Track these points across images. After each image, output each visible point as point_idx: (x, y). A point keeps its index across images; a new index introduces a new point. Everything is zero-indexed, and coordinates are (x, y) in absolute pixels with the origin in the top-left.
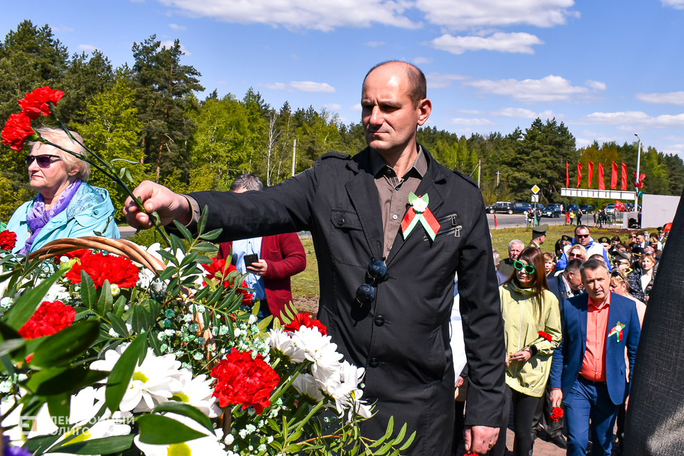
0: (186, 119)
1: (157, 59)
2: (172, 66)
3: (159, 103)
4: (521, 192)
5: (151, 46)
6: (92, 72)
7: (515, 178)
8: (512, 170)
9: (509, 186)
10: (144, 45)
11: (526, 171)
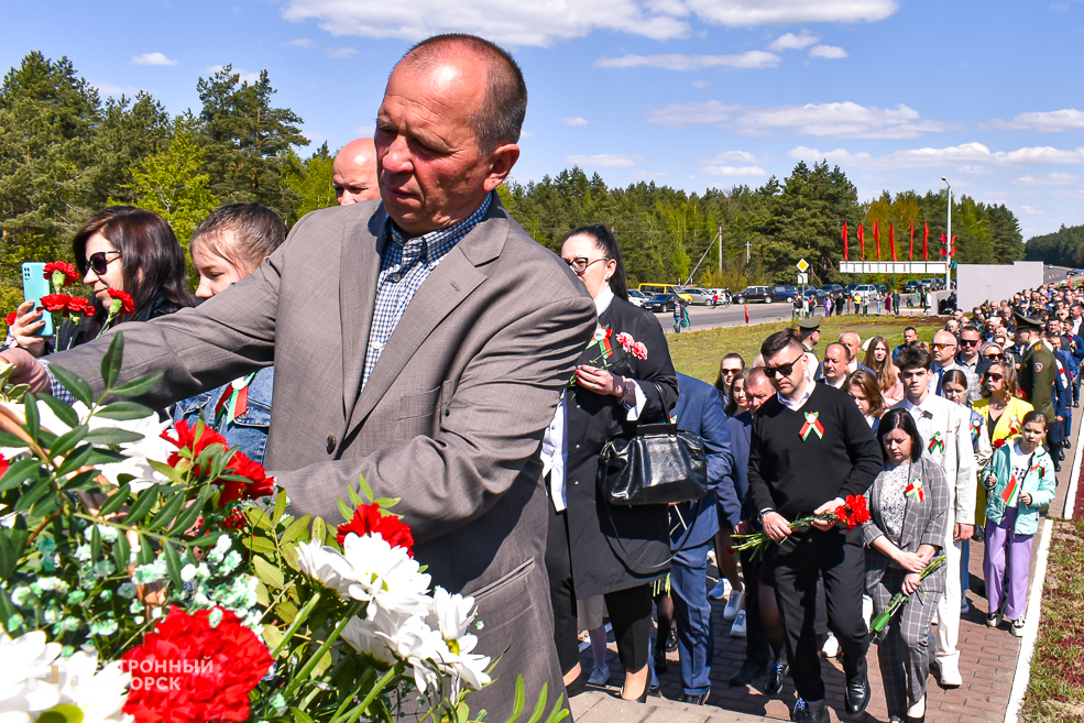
0: (285, 187)
1: (235, 100)
2: (259, 110)
3: (242, 166)
4: (782, 270)
5: (225, 83)
6: (138, 125)
7: (772, 250)
8: (768, 239)
9: (765, 262)
10: (215, 80)
11: (789, 240)
